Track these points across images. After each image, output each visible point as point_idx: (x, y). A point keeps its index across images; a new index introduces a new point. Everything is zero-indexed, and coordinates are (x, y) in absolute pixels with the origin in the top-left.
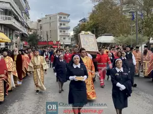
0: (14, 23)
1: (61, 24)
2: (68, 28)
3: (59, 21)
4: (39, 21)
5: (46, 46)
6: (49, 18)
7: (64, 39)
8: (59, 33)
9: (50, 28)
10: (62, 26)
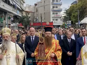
0: (3, 6)
1: (54, 7)
2: (60, 11)
3: (52, 4)
4: (36, 5)
5: (40, 27)
6: (43, 2)
7: (56, 20)
8: (52, 15)
9: (44, 11)
10: (55, 9)
